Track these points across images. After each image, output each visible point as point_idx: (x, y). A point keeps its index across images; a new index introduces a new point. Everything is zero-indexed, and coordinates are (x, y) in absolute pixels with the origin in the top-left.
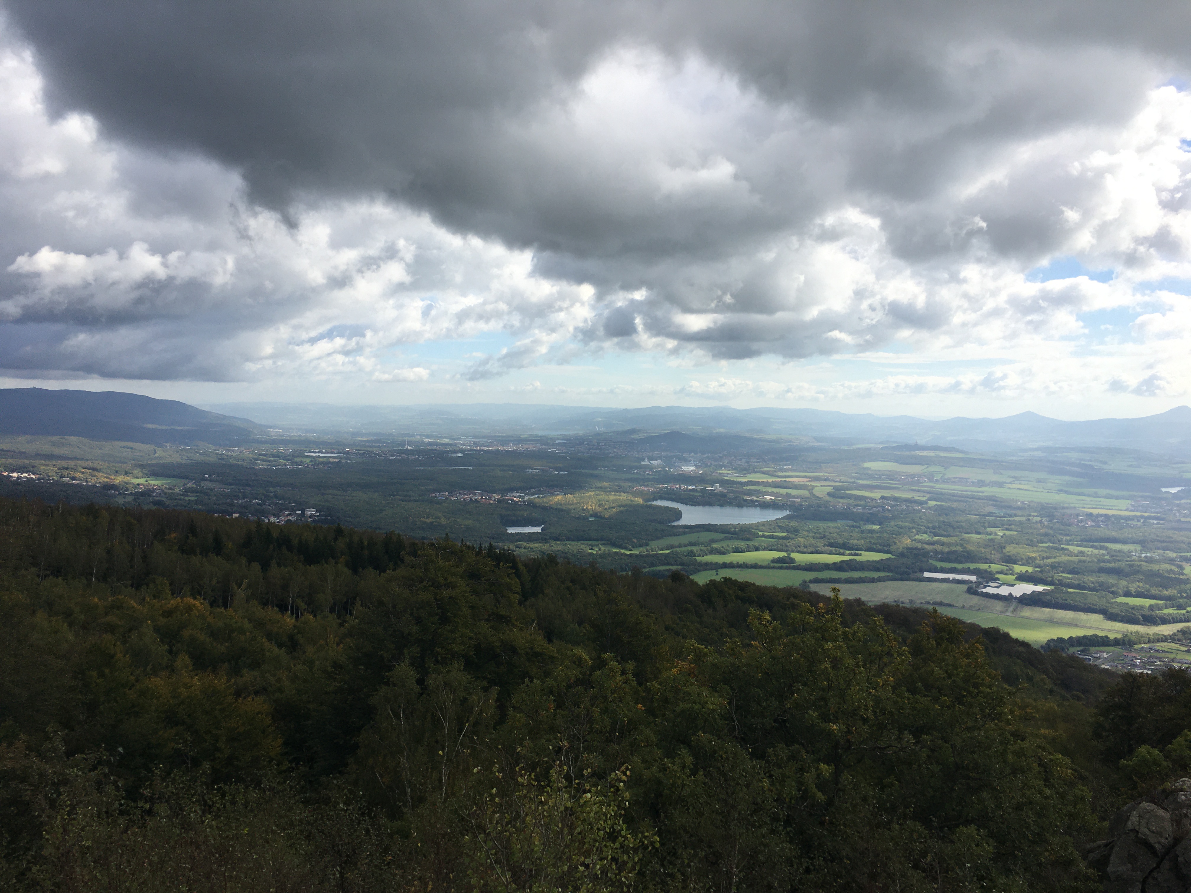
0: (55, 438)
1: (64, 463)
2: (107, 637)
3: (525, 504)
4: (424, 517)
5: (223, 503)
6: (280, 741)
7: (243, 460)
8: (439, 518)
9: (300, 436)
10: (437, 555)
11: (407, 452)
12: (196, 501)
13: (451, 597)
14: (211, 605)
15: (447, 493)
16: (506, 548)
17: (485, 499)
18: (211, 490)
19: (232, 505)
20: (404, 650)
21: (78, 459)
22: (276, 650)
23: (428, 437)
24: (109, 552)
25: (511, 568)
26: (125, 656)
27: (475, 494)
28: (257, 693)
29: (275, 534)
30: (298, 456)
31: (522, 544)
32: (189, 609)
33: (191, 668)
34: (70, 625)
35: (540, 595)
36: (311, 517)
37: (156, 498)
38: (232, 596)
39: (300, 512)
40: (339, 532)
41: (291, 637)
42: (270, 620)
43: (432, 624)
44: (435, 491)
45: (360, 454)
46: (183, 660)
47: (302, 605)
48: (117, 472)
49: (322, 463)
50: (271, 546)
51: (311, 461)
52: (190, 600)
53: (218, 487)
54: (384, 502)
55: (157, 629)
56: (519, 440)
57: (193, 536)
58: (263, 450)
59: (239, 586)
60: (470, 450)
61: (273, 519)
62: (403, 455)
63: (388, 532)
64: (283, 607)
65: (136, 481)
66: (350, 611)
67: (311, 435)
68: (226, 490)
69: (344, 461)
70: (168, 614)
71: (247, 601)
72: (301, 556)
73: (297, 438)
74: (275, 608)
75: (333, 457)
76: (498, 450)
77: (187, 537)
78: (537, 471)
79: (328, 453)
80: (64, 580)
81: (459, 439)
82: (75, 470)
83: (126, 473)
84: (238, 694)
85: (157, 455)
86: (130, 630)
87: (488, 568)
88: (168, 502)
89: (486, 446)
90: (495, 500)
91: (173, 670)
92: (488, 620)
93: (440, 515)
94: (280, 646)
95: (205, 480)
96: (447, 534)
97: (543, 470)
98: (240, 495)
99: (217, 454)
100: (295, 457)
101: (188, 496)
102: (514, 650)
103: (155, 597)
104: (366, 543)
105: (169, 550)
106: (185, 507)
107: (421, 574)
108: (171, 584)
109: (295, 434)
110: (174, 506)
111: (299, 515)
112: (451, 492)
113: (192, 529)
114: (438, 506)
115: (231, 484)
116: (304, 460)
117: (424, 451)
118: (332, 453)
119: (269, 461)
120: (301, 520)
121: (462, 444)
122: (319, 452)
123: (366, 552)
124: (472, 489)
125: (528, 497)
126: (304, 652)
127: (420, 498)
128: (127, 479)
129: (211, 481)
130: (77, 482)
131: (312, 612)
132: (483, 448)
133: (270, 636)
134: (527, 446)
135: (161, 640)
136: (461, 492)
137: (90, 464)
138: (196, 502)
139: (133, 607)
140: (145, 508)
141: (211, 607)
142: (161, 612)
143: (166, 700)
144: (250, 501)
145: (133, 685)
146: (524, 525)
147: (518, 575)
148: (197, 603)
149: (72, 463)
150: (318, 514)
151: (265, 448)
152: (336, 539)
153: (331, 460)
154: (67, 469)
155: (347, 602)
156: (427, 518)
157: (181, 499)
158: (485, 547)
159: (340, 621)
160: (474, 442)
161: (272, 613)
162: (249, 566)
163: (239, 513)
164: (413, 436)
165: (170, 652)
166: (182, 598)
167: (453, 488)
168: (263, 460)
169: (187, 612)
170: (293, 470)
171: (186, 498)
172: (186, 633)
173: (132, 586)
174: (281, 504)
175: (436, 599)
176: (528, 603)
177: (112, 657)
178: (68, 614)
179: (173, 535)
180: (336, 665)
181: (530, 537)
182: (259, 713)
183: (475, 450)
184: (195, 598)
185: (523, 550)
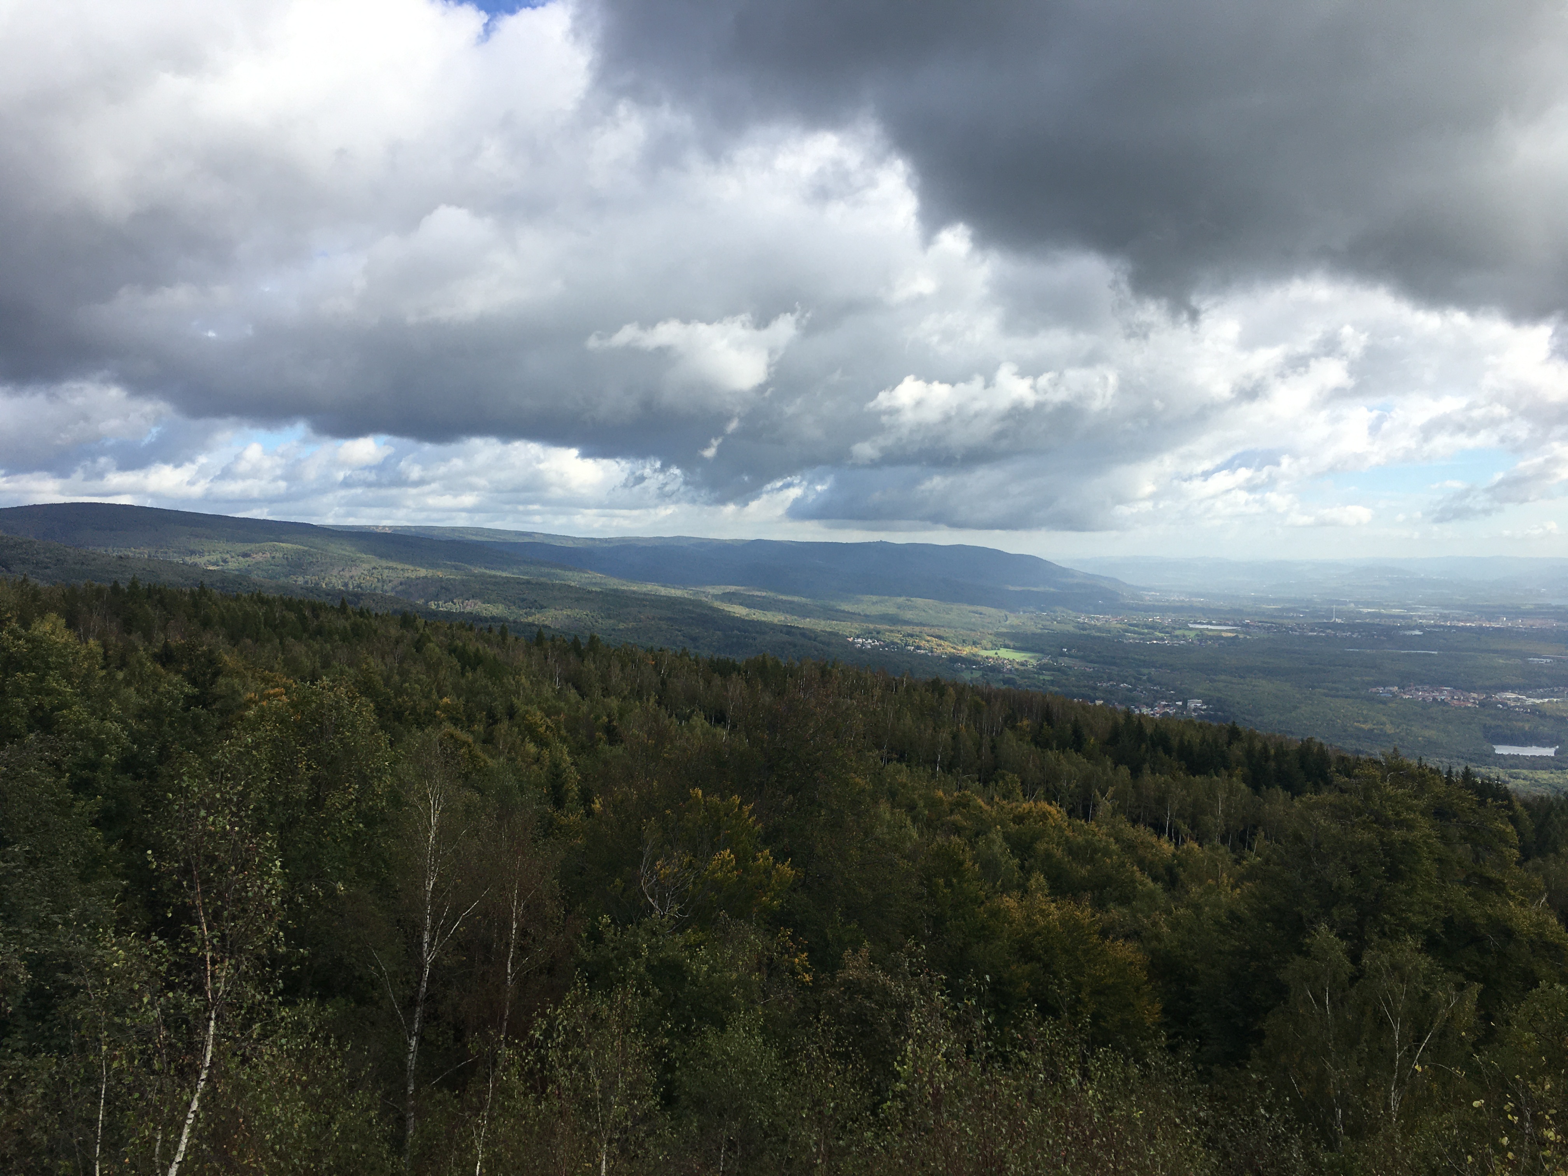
0: (901, 600)
1: (908, 629)
2: (954, 839)
3: (1526, 712)
4: (1359, 722)
5: (1085, 686)
6: (1158, 1007)
7: (1109, 631)
8: (1384, 724)
9: (1183, 601)
10: (1384, 779)
11: (1336, 626)
12: (1052, 681)
13: (1405, 842)
14: (1070, 813)
15: (1396, 688)
16: (1492, 776)
17: (1459, 699)
18: (1070, 668)
19: (1095, 688)
20: (1333, 910)
21: (924, 625)
22: (1151, 884)
23: (1368, 605)
24: (955, 737)
25: (1506, 807)
26: (973, 865)
27: (1441, 691)
28: (1127, 937)
29: (1149, 730)
30: (1180, 629)
31: (1519, 773)
32: (1044, 816)
33: (1046, 891)
34: (914, 820)
35: (1552, 855)
36: (1195, 710)
37: (1006, 676)
38: (1094, 806)
39: (1180, 703)
40: (1234, 734)
41: (1170, 870)
42: (1142, 843)
43: (1376, 877)
44: (1377, 684)
45: (1264, 628)
46: (1038, 880)
47: (1185, 828)
48: (964, 641)
49: (1211, 638)
50: (1144, 746)
51: (1197, 635)
52: (1044, 806)
53: (1078, 665)
54: (1298, 696)
55: (1007, 837)
56: (1517, 613)
57: (1048, 725)
58: (1135, 619)
59: (1103, 794)
60: (1435, 626)
61: (1145, 711)
62: (1329, 631)
63: (1305, 739)
64: (1159, 829)
65: (985, 653)
66: (1249, 844)
67: (1198, 601)
68: (1088, 670)
69: (1241, 636)
70: (1020, 819)
71: (1114, 815)
72: (1183, 762)
73: (1179, 604)
74: (1148, 829)
75: (1226, 631)
76: (1481, 628)
77: (1042, 727)
78: (1549, 661)
79: (1220, 625)
80: (907, 766)
81: (1414, 610)
82: (921, 638)
83: (975, 643)
84: (1104, 933)
85: (1008, 622)
86: (977, 835)
87: (1466, 805)
88: (1019, 681)
89: (1462, 621)
90: (1474, 703)
91: (1026, 892)
92: (1466, 883)
93: (1384, 719)
94: (1155, 879)
95: (1063, 655)
96: (1395, 749)
97: (1559, 660)
98: (1105, 677)
99: (1078, 622)
100: (1174, 628)
101: (1043, 674)
102: (1508, 934)
103: (1004, 797)
104: (1272, 752)
105: (1021, 740)
106: (1039, 687)
107: (1359, 803)
108: (1022, 783)
109: (1174, 597)
110: (1028, 686)
111: (1179, 707)
112: (1402, 687)
113: (1047, 716)
114: (1381, 706)
115: (1092, 662)
116: (1187, 633)
117: (1360, 625)
118: (1225, 625)
119: (1143, 634)
120: (1182, 714)
121: (1420, 617)
122: (1207, 624)
123: (1272, 764)
124: (1438, 683)
125: (1532, 700)
126: (1188, 892)
127: (1354, 693)
128: (975, 650)
129: (1070, 656)
130: (922, 651)
131: (1197, 839)
132: (1455, 623)
133: (1141, 863)
134: (1531, 622)
135: (1012, 852)
136: (1419, 687)
137: (936, 631)
138: (1052, 683)
139: (981, 807)
140: (994, 686)
141: (1070, 818)
142: (1011, 816)
143: (1019, 927)
144: (1118, 685)
145: (983, 903)
146: (1523, 744)
147: (1514, 820)
148: (1053, 810)
149: (917, 629)
150: (1204, 707)
151: (1138, 618)
152: (1229, 744)
153: (1224, 634)
154: (912, 636)
155: (1244, 831)
156: (1365, 722)
157: (1034, 678)
158: (1457, 772)
159: (1234, 856)
160: (1441, 614)
161: (1143, 834)
162: (1115, 769)
163: (1102, 699)
164: (1345, 603)
165: (1022, 867)
166: (1035, 802)
167: (1405, 680)
168: (1135, 632)
169: (1041, 820)
170: (1172, 647)
171: (1041, 677)
172: (1041, 846)
173: (979, 780)
174: (1157, 691)
175: (1381, 841)
176: (1530, 864)
177: (961, 864)
178: (911, 808)
179: (1025, 722)
180: (1234, 916)
181: (1535, 763)
182: (1131, 963)
183: (1442, 626)
184: (1050, 804)
185: (1523, 782)
